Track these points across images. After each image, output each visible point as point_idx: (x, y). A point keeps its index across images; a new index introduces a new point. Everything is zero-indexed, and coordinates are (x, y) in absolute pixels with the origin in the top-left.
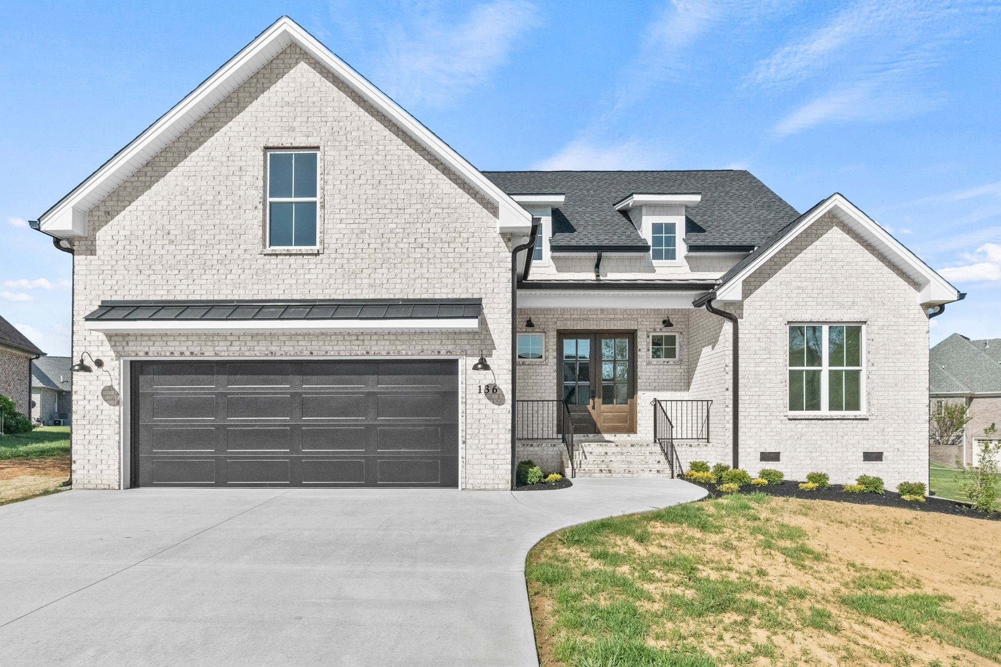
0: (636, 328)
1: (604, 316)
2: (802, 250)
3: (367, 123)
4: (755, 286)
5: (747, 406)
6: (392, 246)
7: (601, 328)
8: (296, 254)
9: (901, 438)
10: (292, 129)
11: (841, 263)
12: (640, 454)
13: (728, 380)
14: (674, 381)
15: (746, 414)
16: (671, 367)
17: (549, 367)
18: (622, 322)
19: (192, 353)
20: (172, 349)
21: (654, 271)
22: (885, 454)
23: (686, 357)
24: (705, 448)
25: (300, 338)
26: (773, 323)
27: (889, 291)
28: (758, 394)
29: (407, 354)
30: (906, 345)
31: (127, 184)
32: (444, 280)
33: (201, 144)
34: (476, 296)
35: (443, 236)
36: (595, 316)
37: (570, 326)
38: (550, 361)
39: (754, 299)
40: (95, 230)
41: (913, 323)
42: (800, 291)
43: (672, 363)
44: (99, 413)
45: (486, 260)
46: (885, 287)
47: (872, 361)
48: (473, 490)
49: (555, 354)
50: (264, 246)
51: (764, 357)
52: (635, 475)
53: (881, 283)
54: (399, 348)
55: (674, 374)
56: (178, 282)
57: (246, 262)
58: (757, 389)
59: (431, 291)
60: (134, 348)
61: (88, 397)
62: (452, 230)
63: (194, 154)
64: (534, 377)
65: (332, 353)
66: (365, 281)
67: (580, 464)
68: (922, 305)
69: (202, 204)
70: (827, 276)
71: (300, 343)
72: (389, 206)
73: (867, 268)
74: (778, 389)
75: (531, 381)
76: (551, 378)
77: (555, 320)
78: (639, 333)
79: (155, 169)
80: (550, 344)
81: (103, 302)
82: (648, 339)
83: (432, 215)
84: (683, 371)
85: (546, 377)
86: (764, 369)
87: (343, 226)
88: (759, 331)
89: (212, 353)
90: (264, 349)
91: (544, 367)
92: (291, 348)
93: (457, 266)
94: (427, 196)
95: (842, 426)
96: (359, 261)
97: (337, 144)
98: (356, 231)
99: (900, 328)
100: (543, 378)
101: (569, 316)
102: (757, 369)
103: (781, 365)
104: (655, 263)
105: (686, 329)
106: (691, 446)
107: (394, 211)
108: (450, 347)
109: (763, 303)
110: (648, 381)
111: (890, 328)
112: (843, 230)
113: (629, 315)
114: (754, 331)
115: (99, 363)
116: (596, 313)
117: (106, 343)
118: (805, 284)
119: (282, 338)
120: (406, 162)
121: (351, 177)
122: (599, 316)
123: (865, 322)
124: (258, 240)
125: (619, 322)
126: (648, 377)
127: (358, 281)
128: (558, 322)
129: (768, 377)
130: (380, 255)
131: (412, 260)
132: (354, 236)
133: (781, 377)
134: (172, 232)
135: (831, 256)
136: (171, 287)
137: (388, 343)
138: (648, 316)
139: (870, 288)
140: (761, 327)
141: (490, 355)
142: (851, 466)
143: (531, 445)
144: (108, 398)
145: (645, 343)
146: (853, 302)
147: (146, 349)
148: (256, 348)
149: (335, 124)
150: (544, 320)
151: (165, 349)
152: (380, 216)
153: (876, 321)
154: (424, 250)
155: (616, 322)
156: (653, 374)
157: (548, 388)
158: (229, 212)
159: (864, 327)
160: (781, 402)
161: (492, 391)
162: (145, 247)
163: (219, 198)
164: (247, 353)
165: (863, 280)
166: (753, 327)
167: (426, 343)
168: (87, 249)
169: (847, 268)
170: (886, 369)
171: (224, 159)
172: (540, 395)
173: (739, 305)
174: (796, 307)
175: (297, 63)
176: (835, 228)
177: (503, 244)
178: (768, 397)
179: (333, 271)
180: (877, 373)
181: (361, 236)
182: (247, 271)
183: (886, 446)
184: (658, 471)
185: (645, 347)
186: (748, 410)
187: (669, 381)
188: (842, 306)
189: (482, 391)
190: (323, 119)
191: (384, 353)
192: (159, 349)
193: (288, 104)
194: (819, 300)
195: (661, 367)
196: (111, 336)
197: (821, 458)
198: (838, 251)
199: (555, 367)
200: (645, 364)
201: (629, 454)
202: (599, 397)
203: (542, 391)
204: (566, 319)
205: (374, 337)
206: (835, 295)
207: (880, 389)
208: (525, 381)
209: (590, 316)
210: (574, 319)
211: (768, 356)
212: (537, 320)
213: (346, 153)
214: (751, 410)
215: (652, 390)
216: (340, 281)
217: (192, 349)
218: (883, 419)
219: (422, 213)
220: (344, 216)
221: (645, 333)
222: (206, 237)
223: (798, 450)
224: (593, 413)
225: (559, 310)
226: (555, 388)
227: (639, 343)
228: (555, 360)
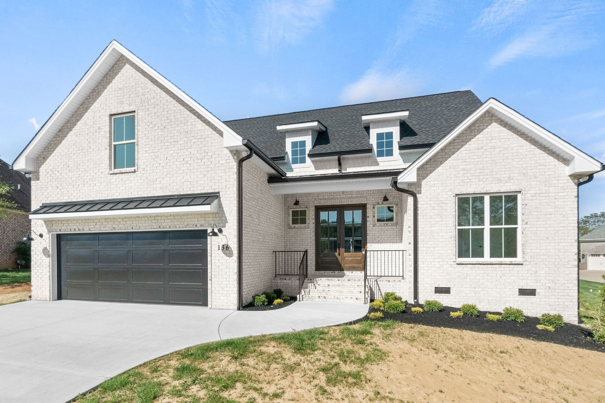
0: (365, 203)
1: (344, 196)
2: (466, 142)
3: (158, 94)
4: (431, 171)
5: (425, 255)
6: (171, 164)
7: (343, 203)
8: (124, 173)
9: (551, 278)
10: (122, 103)
11: (499, 149)
12: (351, 286)
13: (410, 237)
14: (392, 236)
15: (424, 260)
16: (389, 227)
17: (310, 229)
18: (356, 199)
19: (79, 229)
20: (70, 227)
21: (378, 165)
22: (537, 291)
23: (400, 220)
24: (399, 283)
25: (127, 219)
26: (444, 196)
27: (540, 167)
28: (432, 246)
29: (179, 227)
30: (556, 207)
31: (52, 142)
32: (199, 182)
33: (82, 117)
34: (217, 191)
35: (198, 155)
36: (339, 196)
37: (323, 203)
38: (311, 225)
39: (430, 180)
40: (39, 167)
41: (562, 191)
42: (466, 172)
43: (390, 225)
44: (41, 261)
45: (222, 168)
46: (537, 165)
47: (526, 221)
48: (216, 309)
49: (314, 221)
50: (111, 169)
51: (438, 220)
52: (341, 301)
53: (533, 162)
54: (176, 224)
55: (392, 232)
56: (73, 192)
57: (102, 179)
58: (432, 243)
59: (192, 189)
60: (55, 228)
61: (37, 253)
62: (203, 151)
63: (79, 123)
64: (301, 236)
65: (142, 228)
66: (158, 185)
67: (309, 292)
68: (571, 176)
69: (82, 149)
70: (487, 159)
71: (128, 222)
72: (169, 141)
73: (521, 151)
74: (448, 243)
75: (299, 238)
76: (311, 236)
77: (313, 200)
78: (368, 206)
79: (63, 133)
80: (311, 214)
81: (43, 204)
82: (374, 210)
83: (192, 144)
84: (398, 230)
85: (309, 236)
86: (437, 228)
87: (147, 155)
88: (433, 202)
89: (87, 229)
90: (111, 226)
91: (307, 229)
92: (123, 226)
93: (206, 173)
94: (189, 132)
95: (500, 269)
96: (155, 174)
97: (144, 108)
98: (154, 157)
99: (550, 194)
100: (306, 236)
101: (322, 197)
102: (432, 229)
103: (451, 225)
104: (379, 159)
105: (400, 202)
106: (389, 281)
107: (172, 143)
108: (202, 223)
109: (436, 182)
110: (374, 237)
111: (541, 195)
112: (501, 125)
113: (361, 194)
114: (430, 202)
115: (41, 236)
116: (339, 194)
117: (44, 225)
118: (470, 166)
119: (119, 220)
120: (178, 113)
121: (151, 126)
122: (341, 196)
123: (520, 192)
124: (107, 167)
125: (354, 199)
126: (374, 234)
127: (155, 186)
128: (315, 202)
129: (440, 234)
130: (165, 170)
131: (181, 171)
132: (152, 160)
133: (451, 234)
134: (70, 166)
135: (490, 144)
136: (70, 195)
137: (170, 221)
138: (373, 194)
139: (524, 166)
140: (435, 199)
141: (225, 227)
142: (508, 299)
143: (285, 279)
144: (45, 253)
145: (372, 212)
146: (509, 178)
147: (60, 228)
148: (107, 226)
149: (143, 96)
150: (307, 200)
151: (68, 227)
152: (165, 147)
153: (530, 190)
154: (188, 165)
155: (352, 200)
156: (377, 232)
157: (309, 242)
158: (94, 152)
159: (519, 196)
160: (451, 251)
161: (226, 248)
162: (59, 174)
163: (90, 145)
164: (103, 229)
165: (518, 160)
166: (429, 199)
167: (190, 220)
168: (36, 178)
169: (504, 152)
170: (538, 226)
171: (92, 124)
172: (304, 247)
173: (418, 184)
174: (462, 184)
175: (125, 65)
176: (494, 124)
177: (231, 158)
178: (441, 249)
179: (142, 181)
180: (531, 229)
181: (156, 159)
182: (103, 184)
183: (538, 284)
184: (357, 299)
185: (372, 214)
186: (425, 257)
187: (388, 236)
188: (500, 180)
189: (220, 249)
190: (137, 95)
191: (168, 227)
192: (65, 227)
193: (120, 89)
194: (481, 177)
195: (383, 227)
196: (46, 221)
197: (483, 292)
198: (496, 141)
199: (314, 229)
200: (372, 226)
201: (344, 286)
202: (343, 248)
203: (305, 244)
204: (320, 199)
205: (163, 218)
206: (494, 173)
207: (532, 242)
208: (296, 238)
209: (336, 197)
210: (325, 199)
211: (440, 219)
212: (303, 200)
213: (148, 112)
214: (428, 258)
215: (377, 243)
216: (146, 186)
217: (79, 227)
218: (536, 264)
219: (187, 143)
220: (147, 149)
221: (372, 206)
222: (84, 167)
223: (464, 286)
224: (339, 257)
225: (316, 194)
226: (314, 242)
227: (368, 213)
228: (314, 225)
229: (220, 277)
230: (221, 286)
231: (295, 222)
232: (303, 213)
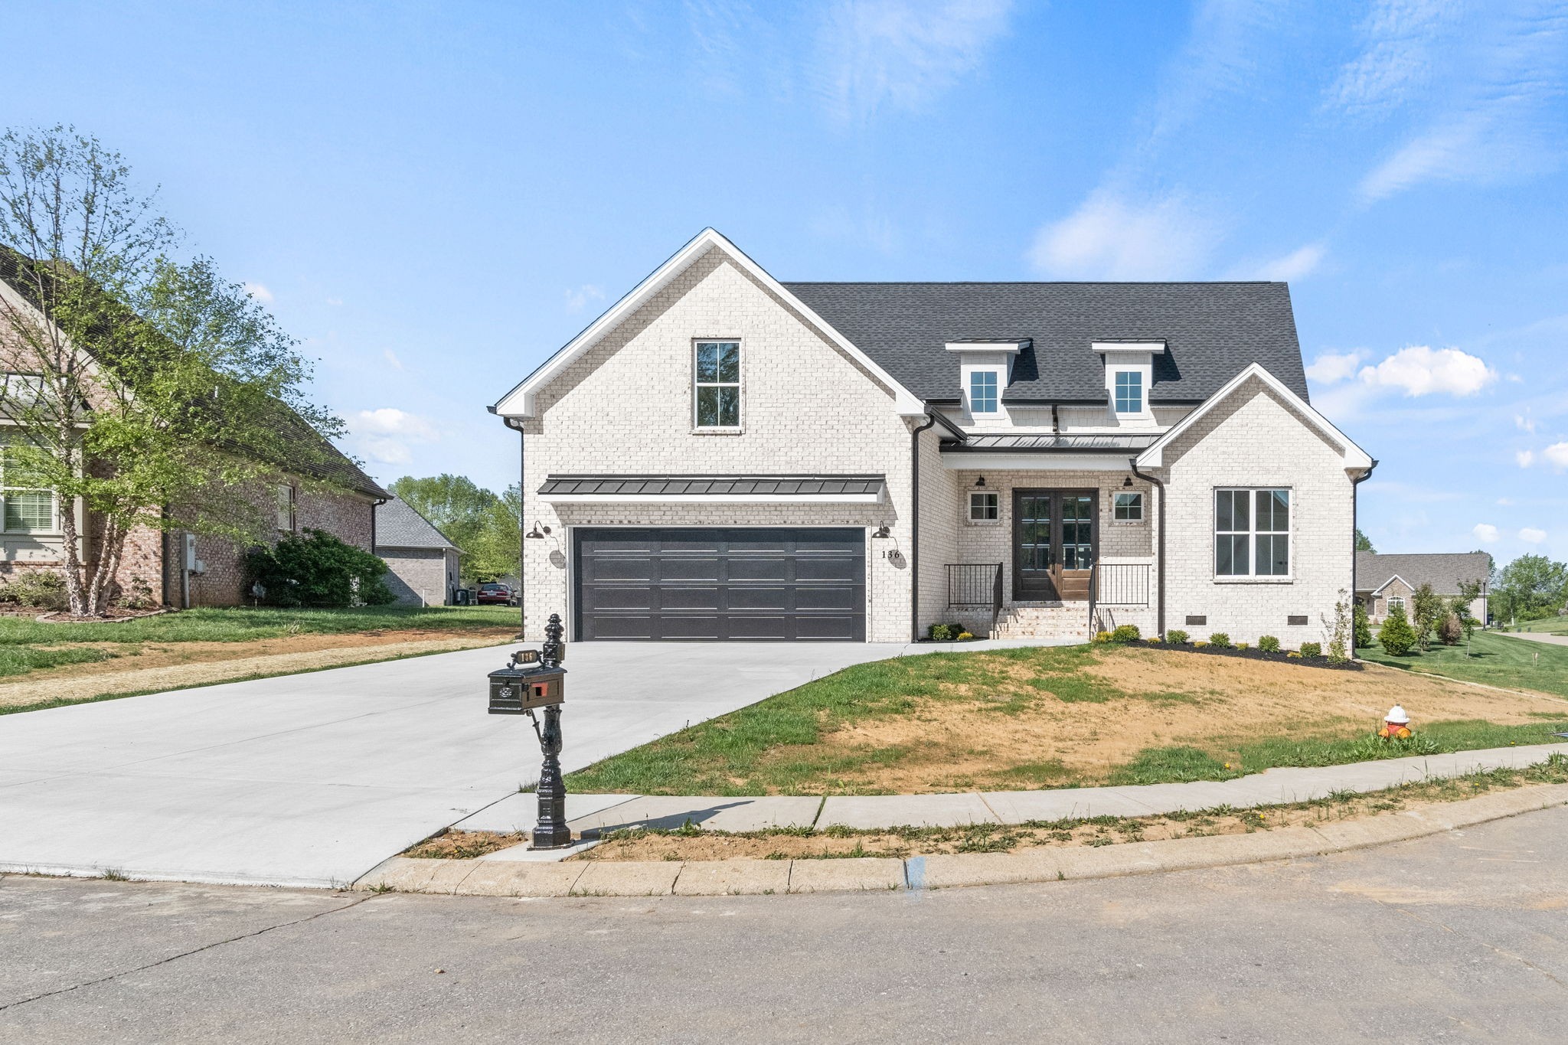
0: (1097, 486)
1: (1062, 474)
2: (1228, 415)
3: (783, 318)
5: (1173, 570)
6: (806, 427)
7: (1060, 486)
8: (721, 435)
9: (1324, 602)
10: (717, 322)
11: (1267, 429)
14: (1138, 543)
15: (1173, 578)
17: (1004, 528)
18: (1083, 480)
19: (629, 522)
20: (611, 518)
21: (1118, 425)
22: (1309, 618)
24: (1141, 613)
25: (725, 508)
26: (1199, 488)
27: (1312, 457)
28: (1184, 558)
29: (819, 523)
30: (1330, 510)
31: (570, 370)
32: (852, 458)
33: (635, 335)
34: (880, 472)
35: (851, 418)
36: (1053, 474)
37: (1027, 485)
38: (1006, 521)
40: (542, 411)
41: (1337, 488)
42: (1226, 456)
44: (547, 574)
45: (888, 440)
46: (1310, 453)
47: (1298, 526)
48: (878, 643)
49: (1010, 514)
50: (693, 426)
51: (1191, 521)
53: (1306, 449)
54: (813, 517)
55: (1138, 536)
56: (617, 458)
57: (677, 441)
58: (1182, 554)
59: (840, 467)
60: (578, 517)
61: (537, 561)
62: (859, 413)
63: (629, 344)
64: (988, 539)
65: (754, 522)
66: (782, 458)
67: (1008, 627)
68: (1347, 470)
69: (637, 389)
70: (1252, 441)
71: (725, 513)
72: (803, 392)
73: (1292, 433)
74: (1204, 554)
75: (985, 543)
76: (1007, 540)
77: (1010, 479)
78: (1102, 492)
79: (595, 357)
80: (1005, 502)
81: (550, 476)
82: (1110, 498)
83: (841, 400)
84: (1147, 533)
85: (1001, 540)
86: (1190, 533)
87: (763, 409)
88: (1184, 496)
89: (647, 522)
90: (694, 518)
91: (999, 528)
92: (718, 518)
93: (863, 445)
94: (836, 383)
95: (1267, 590)
96: (777, 440)
97: (757, 336)
98: (774, 414)
99: (1325, 493)
100: (997, 540)
101: (1025, 474)
102: (1182, 533)
103: (1207, 530)
104: (1119, 415)
107: (808, 396)
108: (858, 518)
109: (1190, 468)
110: (1110, 545)
111: (1315, 493)
112: (1269, 395)
113: (1090, 472)
114: (1180, 496)
115: (547, 530)
117: (553, 512)
118: (1231, 449)
119: (709, 509)
120: (818, 352)
121: (769, 365)
122: (1058, 474)
123: (1291, 487)
124: (687, 422)
125: (1079, 480)
126: (1110, 541)
127: (777, 458)
128: (1013, 482)
129: (1194, 541)
130: (795, 436)
131: (823, 440)
132: (773, 418)
133: (1209, 541)
134: (610, 414)
135: (1258, 421)
136: (611, 463)
137: (803, 513)
138: (1110, 473)
139: (1296, 453)
140: (1187, 492)
141: (893, 525)
142: (1275, 629)
143: (966, 610)
144: (555, 561)
145: (1108, 503)
146: (1279, 468)
147: (589, 518)
148: (686, 517)
149: (755, 318)
150: (999, 479)
151: (605, 517)
152: (795, 401)
153: (1302, 486)
154: (835, 431)
155: (1075, 480)
156: (1115, 535)
157: (1003, 551)
158: (661, 396)
159: (1290, 491)
160: (1208, 566)
161: (895, 556)
162: (587, 427)
163: (652, 383)
164: (679, 522)
165: (1288, 445)
166: (1179, 492)
167: (836, 513)
168: (535, 429)
169: (1273, 433)
170: (1311, 533)
171: (656, 348)
172: (993, 558)
173: (1165, 470)
174: (1222, 472)
175: (720, 263)
176: (1261, 393)
177: (904, 427)
178: (1194, 562)
179: (754, 449)
180: (1302, 537)
181: (778, 418)
182: (678, 449)
183: (1310, 609)
184: (1077, 633)
185: (1107, 506)
188: (1268, 471)
189: (886, 556)
190: (744, 313)
191: (799, 522)
192: (601, 517)
193: (713, 300)
194: (1246, 465)
195: (1125, 528)
196: (556, 506)
197: (1246, 622)
198: (1264, 417)
199: (1010, 529)
200: (1107, 525)
202: (1060, 561)
203: (996, 554)
204: (1022, 477)
205: (790, 508)
206: (1261, 461)
207: (1304, 554)
208: (979, 543)
209: (1048, 474)
211: (1194, 521)
212: (991, 477)
213: (765, 344)
214: (1177, 574)
215: (1114, 554)
216: (761, 459)
217: (629, 518)
218: (1308, 583)
219: (833, 398)
220: (763, 400)
221: (1108, 492)
222: (641, 418)
223: (1223, 613)
224: (1053, 577)
225: (1016, 470)
226: (1010, 551)
228: (1010, 521)
229: (886, 596)
230: (887, 609)
231: (976, 514)
232: (993, 499)
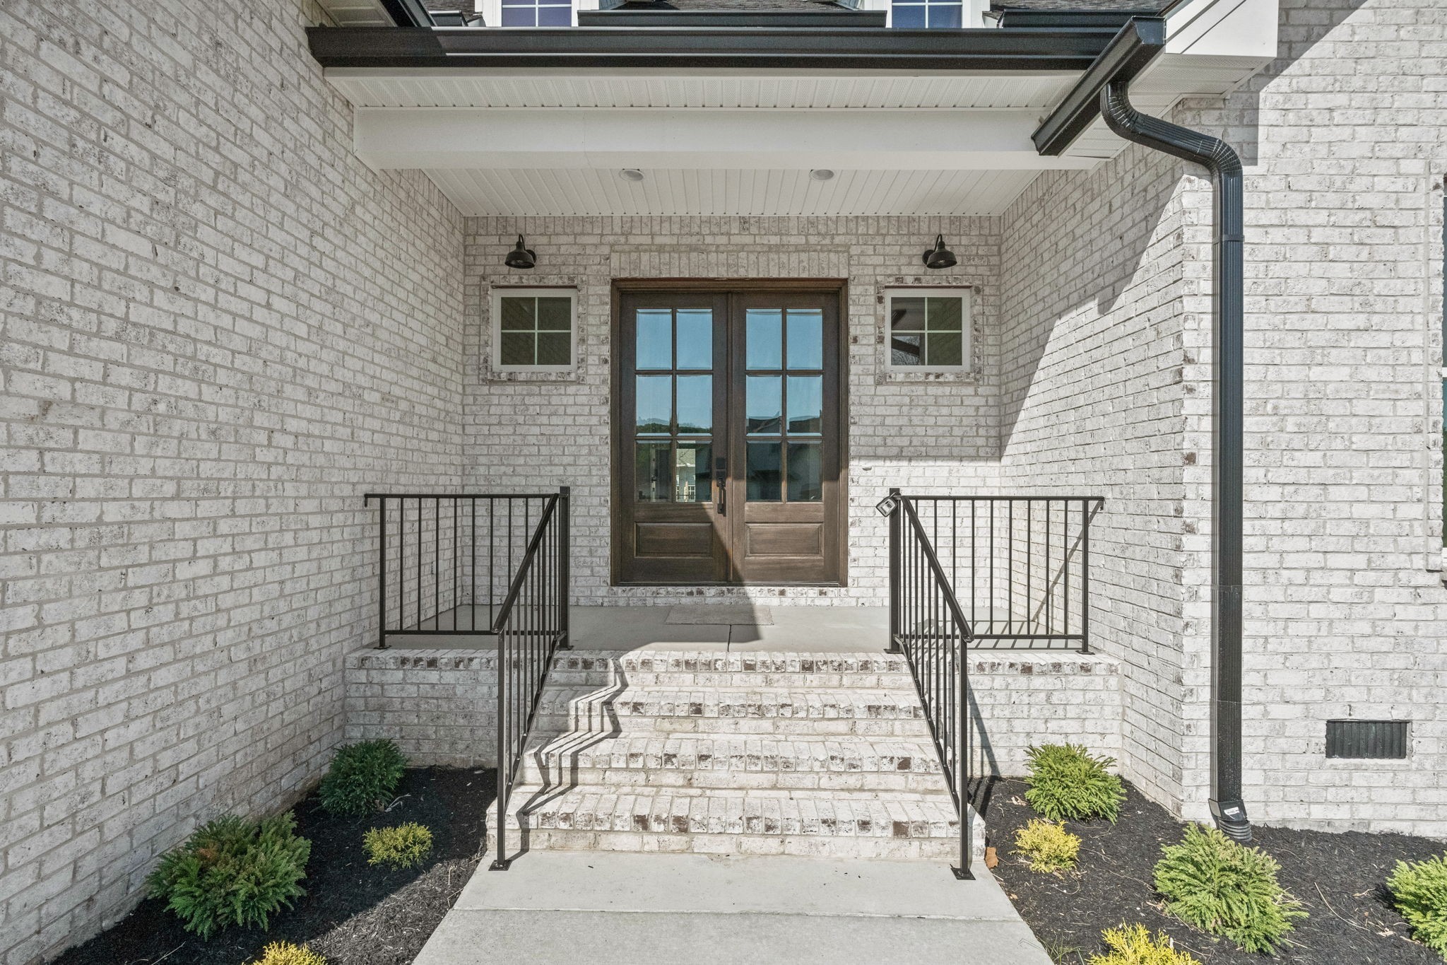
0: (844, 275)
1: (747, 239)
7: (742, 273)
13: (1192, 421)
14: (956, 432)
16: (947, 390)
17: (586, 390)
18: (804, 256)
23: (991, 361)
28: (1317, 476)
36: (722, 240)
37: (649, 267)
38: (592, 370)
43: (951, 378)
49: (606, 350)
55: (956, 411)
58: (1314, 458)
64: (544, 420)
74: (1403, 459)
75: (536, 430)
76: (594, 420)
77: (605, 250)
78: (854, 291)
80: (591, 320)
82: (879, 307)
84: (982, 401)
85: (580, 420)
86: (1344, 373)
91: (572, 389)
100: (569, 420)
101: (647, 240)
102: (1315, 373)
103: (1417, 357)
105: (992, 279)
110: (880, 431)
113: (824, 236)
116: (725, 229)
122: (735, 240)
125: (794, 257)
126: (878, 420)
128: (615, 257)
129: (1361, 407)
133: (1417, 407)
138: (878, 240)
145: (871, 320)
150: (574, 250)
155: (784, 257)
156: (895, 410)
157: (585, 451)
160: (1416, 511)
172: (560, 470)
178: (1362, 493)
185: (871, 329)
186: (1276, 544)
187: (941, 431)
195: (920, 390)
199: (606, 390)
200: (870, 380)
202: (738, 477)
203: (566, 460)
204: (638, 249)
208: (519, 430)
209: (709, 240)
210: (661, 249)
212: (553, 250)
214: (1289, 544)
215: (891, 458)
221: (871, 290)
224: (721, 523)
225: (617, 222)
226: (606, 450)
227: (853, 321)
228: (606, 369)
231: (515, 351)
232: (557, 312)
